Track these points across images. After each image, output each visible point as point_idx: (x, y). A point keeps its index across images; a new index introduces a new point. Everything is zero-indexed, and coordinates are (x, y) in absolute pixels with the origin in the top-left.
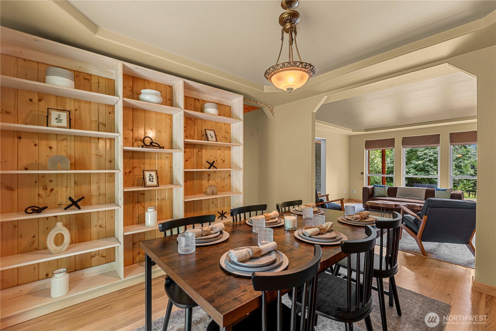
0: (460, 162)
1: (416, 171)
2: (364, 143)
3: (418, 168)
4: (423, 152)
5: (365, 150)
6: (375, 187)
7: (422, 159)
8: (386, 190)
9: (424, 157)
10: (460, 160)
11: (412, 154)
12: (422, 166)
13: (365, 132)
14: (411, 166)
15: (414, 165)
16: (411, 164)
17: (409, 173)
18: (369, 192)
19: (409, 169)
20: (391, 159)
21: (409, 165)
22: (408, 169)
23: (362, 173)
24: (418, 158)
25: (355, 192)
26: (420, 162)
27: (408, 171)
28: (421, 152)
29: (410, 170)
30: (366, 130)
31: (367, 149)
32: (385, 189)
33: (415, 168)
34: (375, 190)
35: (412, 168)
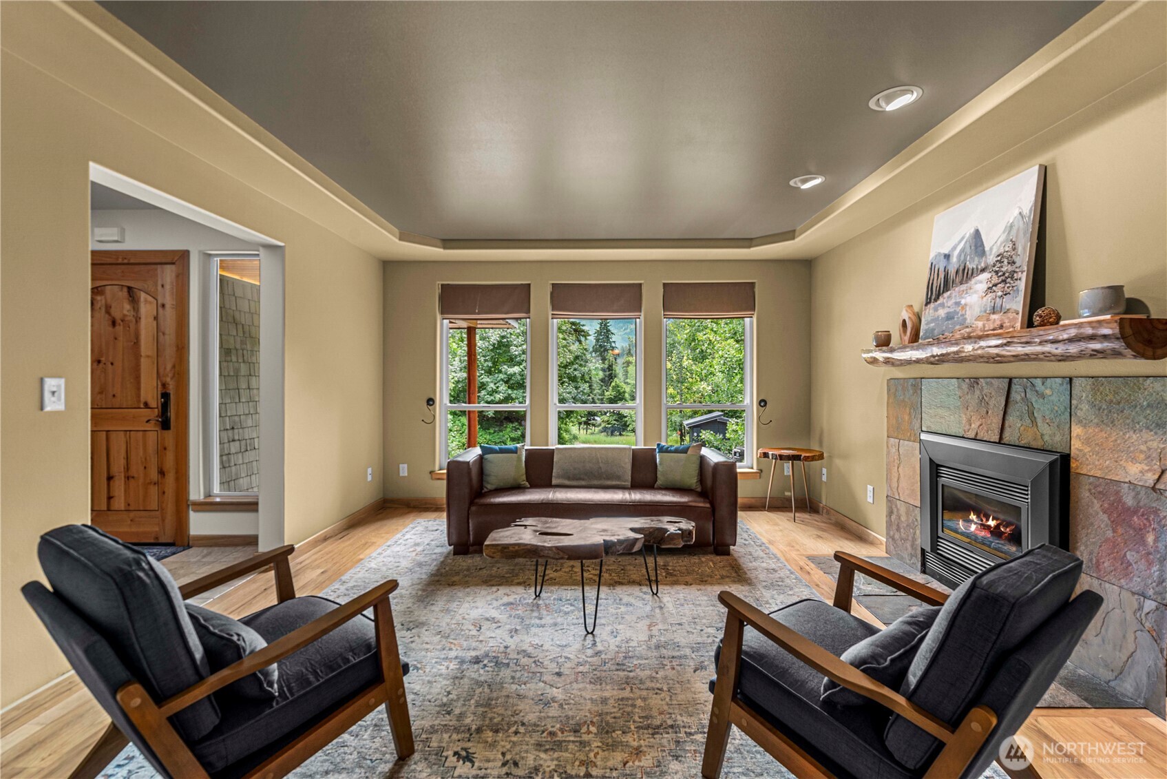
0: (575, 370)
1: (509, 387)
2: (438, 291)
3: (512, 382)
4: (520, 348)
5: (439, 317)
6: (486, 456)
7: (519, 364)
8: (521, 461)
9: (522, 359)
10: (574, 366)
11: (501, 352)
12: (519, 377)
13: (445, 248)
14: (499, 378)
15: (505, 376)
16: (500, 372)
17: (496, 392)
18: (470, 480)
19: (497, 385)
20: (460, 361)
21: (496, 375)
22: (495, 384)
23: (431, 402)
24: (512, 361)
25: (404, 470)
26: (516, 369)
27: (494, 388)
28: (517, 346)
29: (498, 387)
30: (447, 243)
31: (446, 316)
32: (519, 458)
33: (506, 382)
34: (488, 468)
35: (501, 382)
